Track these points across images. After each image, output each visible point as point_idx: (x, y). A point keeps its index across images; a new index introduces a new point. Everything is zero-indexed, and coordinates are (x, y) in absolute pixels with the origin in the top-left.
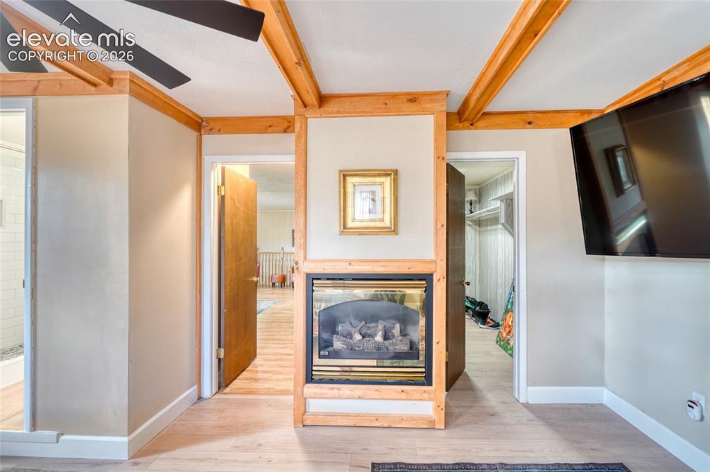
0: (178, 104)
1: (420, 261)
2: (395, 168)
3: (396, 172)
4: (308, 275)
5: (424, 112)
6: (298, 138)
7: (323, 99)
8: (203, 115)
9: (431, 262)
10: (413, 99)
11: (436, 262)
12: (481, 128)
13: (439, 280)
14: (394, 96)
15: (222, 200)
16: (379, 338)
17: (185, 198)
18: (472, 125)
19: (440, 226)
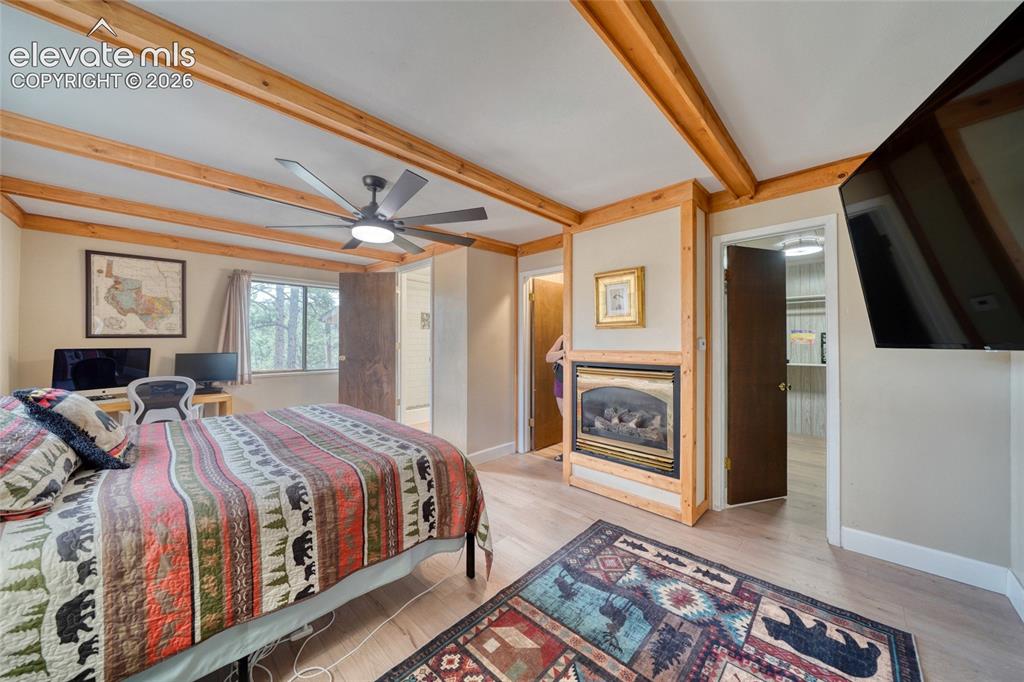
0: (497, 241)
1: (665, 353)
2: (640, 264)
3: (643, 269)
4: (573, 363)
5: (670, 206)
6: (565, 253)
7: (581, 217)
8: (518, 244)
9: (676, 354)
10: (657, 196)
11: (682, 354)
12: (765, 199)
13: (685, 372)
14: (641, 198)
15: (533, 304)
16: (632, 425)
17: (506, 306)
18: (752, 198)
19: (686, 317)
